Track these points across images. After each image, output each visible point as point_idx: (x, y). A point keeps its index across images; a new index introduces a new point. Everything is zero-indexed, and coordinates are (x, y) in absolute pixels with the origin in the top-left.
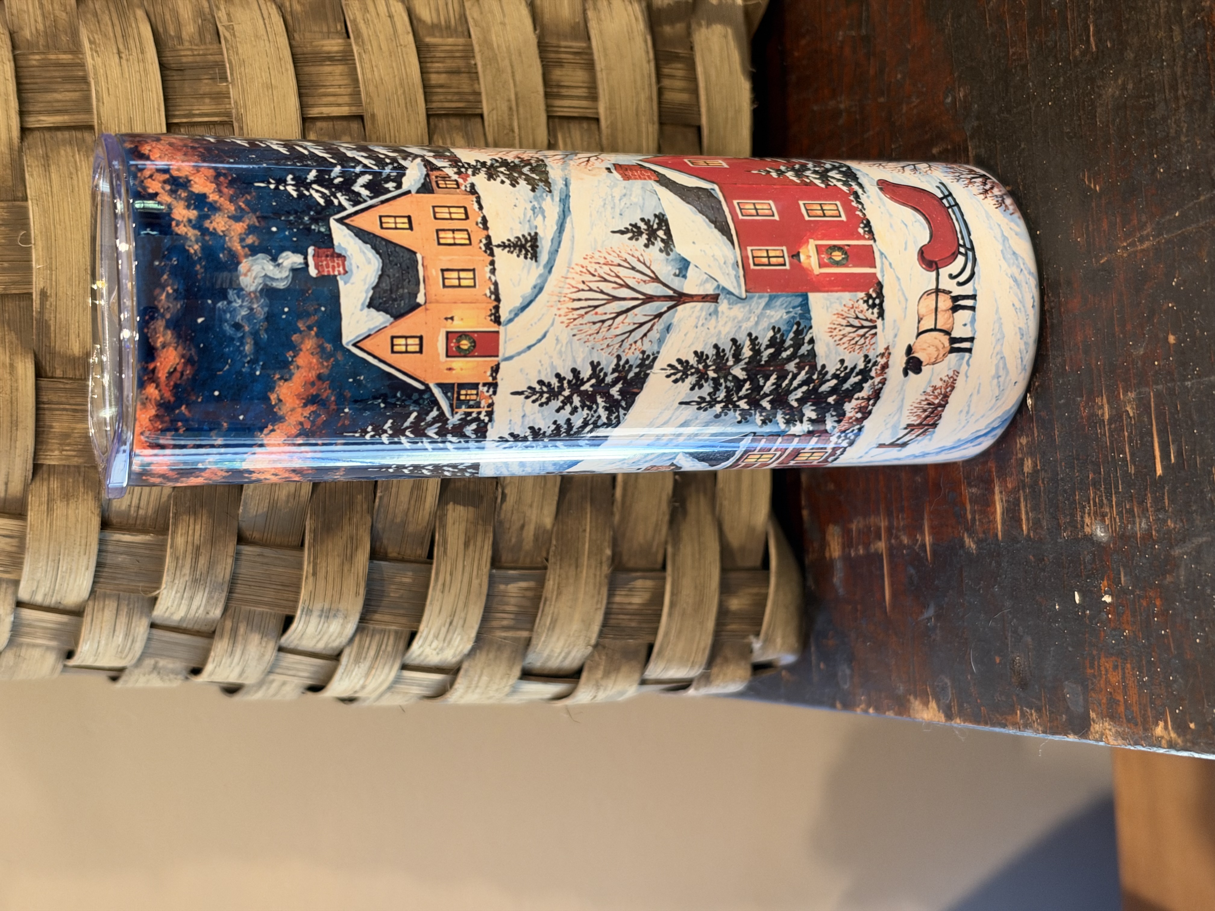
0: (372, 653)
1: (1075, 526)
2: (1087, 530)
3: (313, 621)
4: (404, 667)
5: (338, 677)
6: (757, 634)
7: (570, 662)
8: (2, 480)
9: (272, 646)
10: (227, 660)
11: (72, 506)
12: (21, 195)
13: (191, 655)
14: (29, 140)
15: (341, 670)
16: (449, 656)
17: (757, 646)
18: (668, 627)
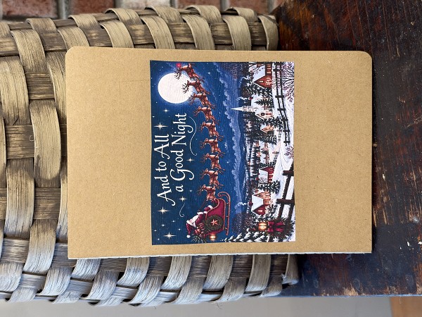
0: (150, 285)
1: (406, 219)
2: (411, 219)
3: (131, 273)
4: (161, 290)
5: (137, 295)
6: (284, 274)
7: (220, 286)
8: (21, 225)
9: (114, 284)
10: (97, 291)
11: (46, 234)
12: (29, 122)
13: (84, 290)
14: (32, 103)
15: (138, 293)
16: (178, 285)
17: (284, 277)
18: (254, 272)
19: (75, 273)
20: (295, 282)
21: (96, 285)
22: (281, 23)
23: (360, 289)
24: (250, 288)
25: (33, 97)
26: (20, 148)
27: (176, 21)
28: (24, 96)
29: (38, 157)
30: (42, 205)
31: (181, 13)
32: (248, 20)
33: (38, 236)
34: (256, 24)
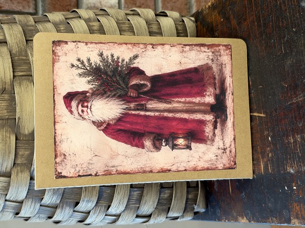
0: (98, 211)
1: (285, 170)
2: (288, 171)
3: (85, 203)
4: (106, 215)
5: (88, 218)
6: (196, 204)
7: (149, 213)
8: (5, 167)
9: (72, 210)
10: (60, 214)
11: (23, 174)
12: (13, 92)
13: (49, 213)
14: (15, 78)
15: (89, 217)
16: (118, 212)
17: (196, 207)
18: (174, 202)
19: (43, 202)
20: (203, 210)
21: (58, 211)
22: (199, 23)
23: (250, 218)
24: (171, 214)
25: (16, 74)
26: (5, 111)
27: (122, 20)
28: (10, 73)
29: (19, 118)
30: (21, 152)
31: (127, 14)
32: (175, 21)
33: (17, 175)
34: (181, 23)
